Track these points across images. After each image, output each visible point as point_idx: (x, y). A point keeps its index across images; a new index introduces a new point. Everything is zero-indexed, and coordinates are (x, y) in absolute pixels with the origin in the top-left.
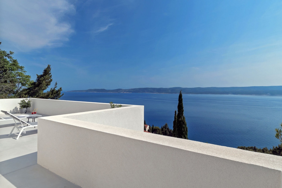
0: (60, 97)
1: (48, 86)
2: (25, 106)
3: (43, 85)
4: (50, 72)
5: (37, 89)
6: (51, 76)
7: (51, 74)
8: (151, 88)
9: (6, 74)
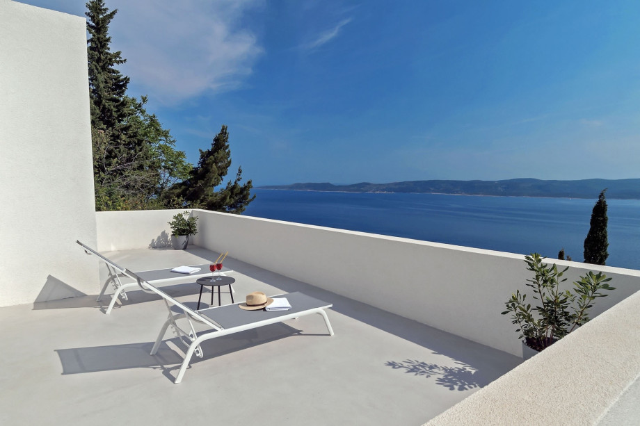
0: (248, 202)
1: (223, 177)
2: (184, 230)
3: (211, 175)
4: (226, 144)
5: (200, 183)
6: (229, 151)
7: (230, 147)
8: (447, 182)
9: (140, 151)
